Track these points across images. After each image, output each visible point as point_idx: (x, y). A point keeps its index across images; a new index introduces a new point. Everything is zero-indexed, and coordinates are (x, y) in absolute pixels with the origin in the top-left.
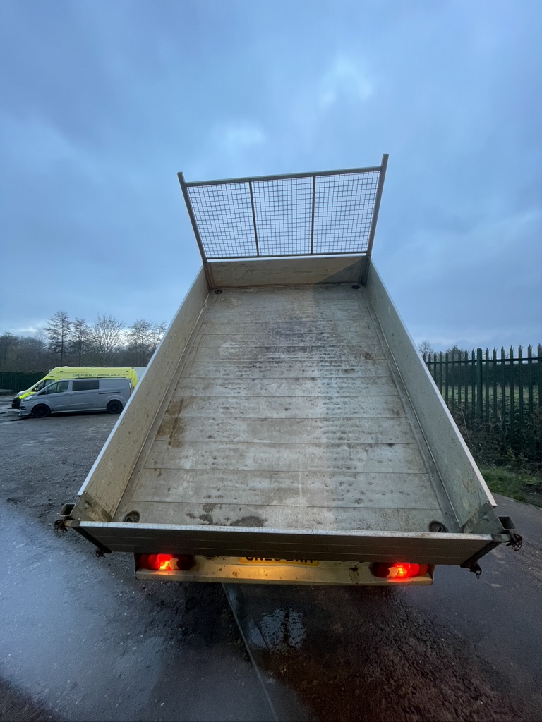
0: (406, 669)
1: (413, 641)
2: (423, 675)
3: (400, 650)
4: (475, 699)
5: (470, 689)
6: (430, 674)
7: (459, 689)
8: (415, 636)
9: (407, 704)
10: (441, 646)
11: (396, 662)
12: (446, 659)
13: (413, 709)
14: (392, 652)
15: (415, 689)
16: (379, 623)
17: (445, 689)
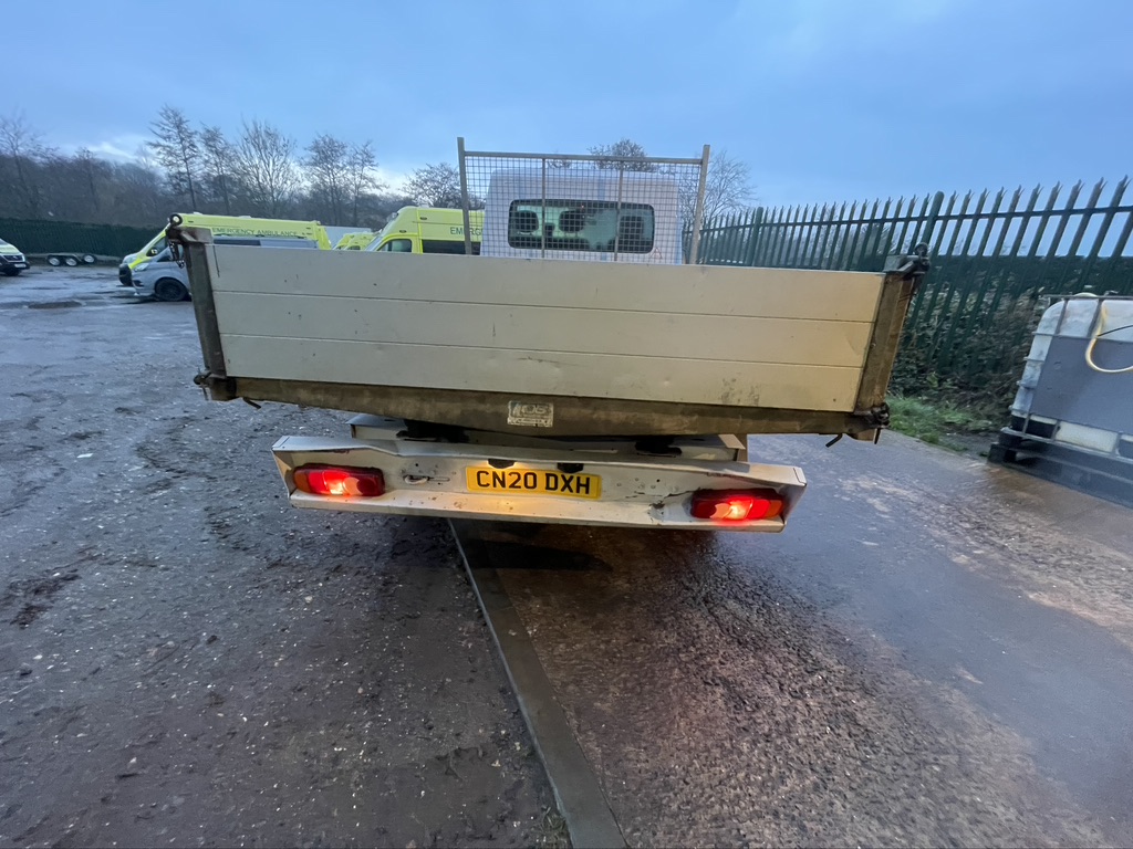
0: (717, 637)
1: (732, 604)
2: (740, 643)
3: (712, 614)
4: (811, 673)
5: (806, 662)
6: (751, 642)
7: (790, 661)
8: (736, 597)
9: (710, 675)
10: (773, 612)
11: (702, 626)
12: (778, 627)
13: (718, 681)
14: (699, 615)
15: (724, 658)
16: (684, 580)
17: (770, 660)
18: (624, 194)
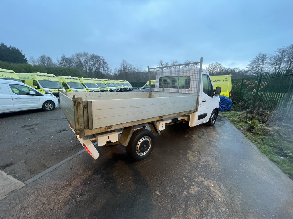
18: (180, 74)
